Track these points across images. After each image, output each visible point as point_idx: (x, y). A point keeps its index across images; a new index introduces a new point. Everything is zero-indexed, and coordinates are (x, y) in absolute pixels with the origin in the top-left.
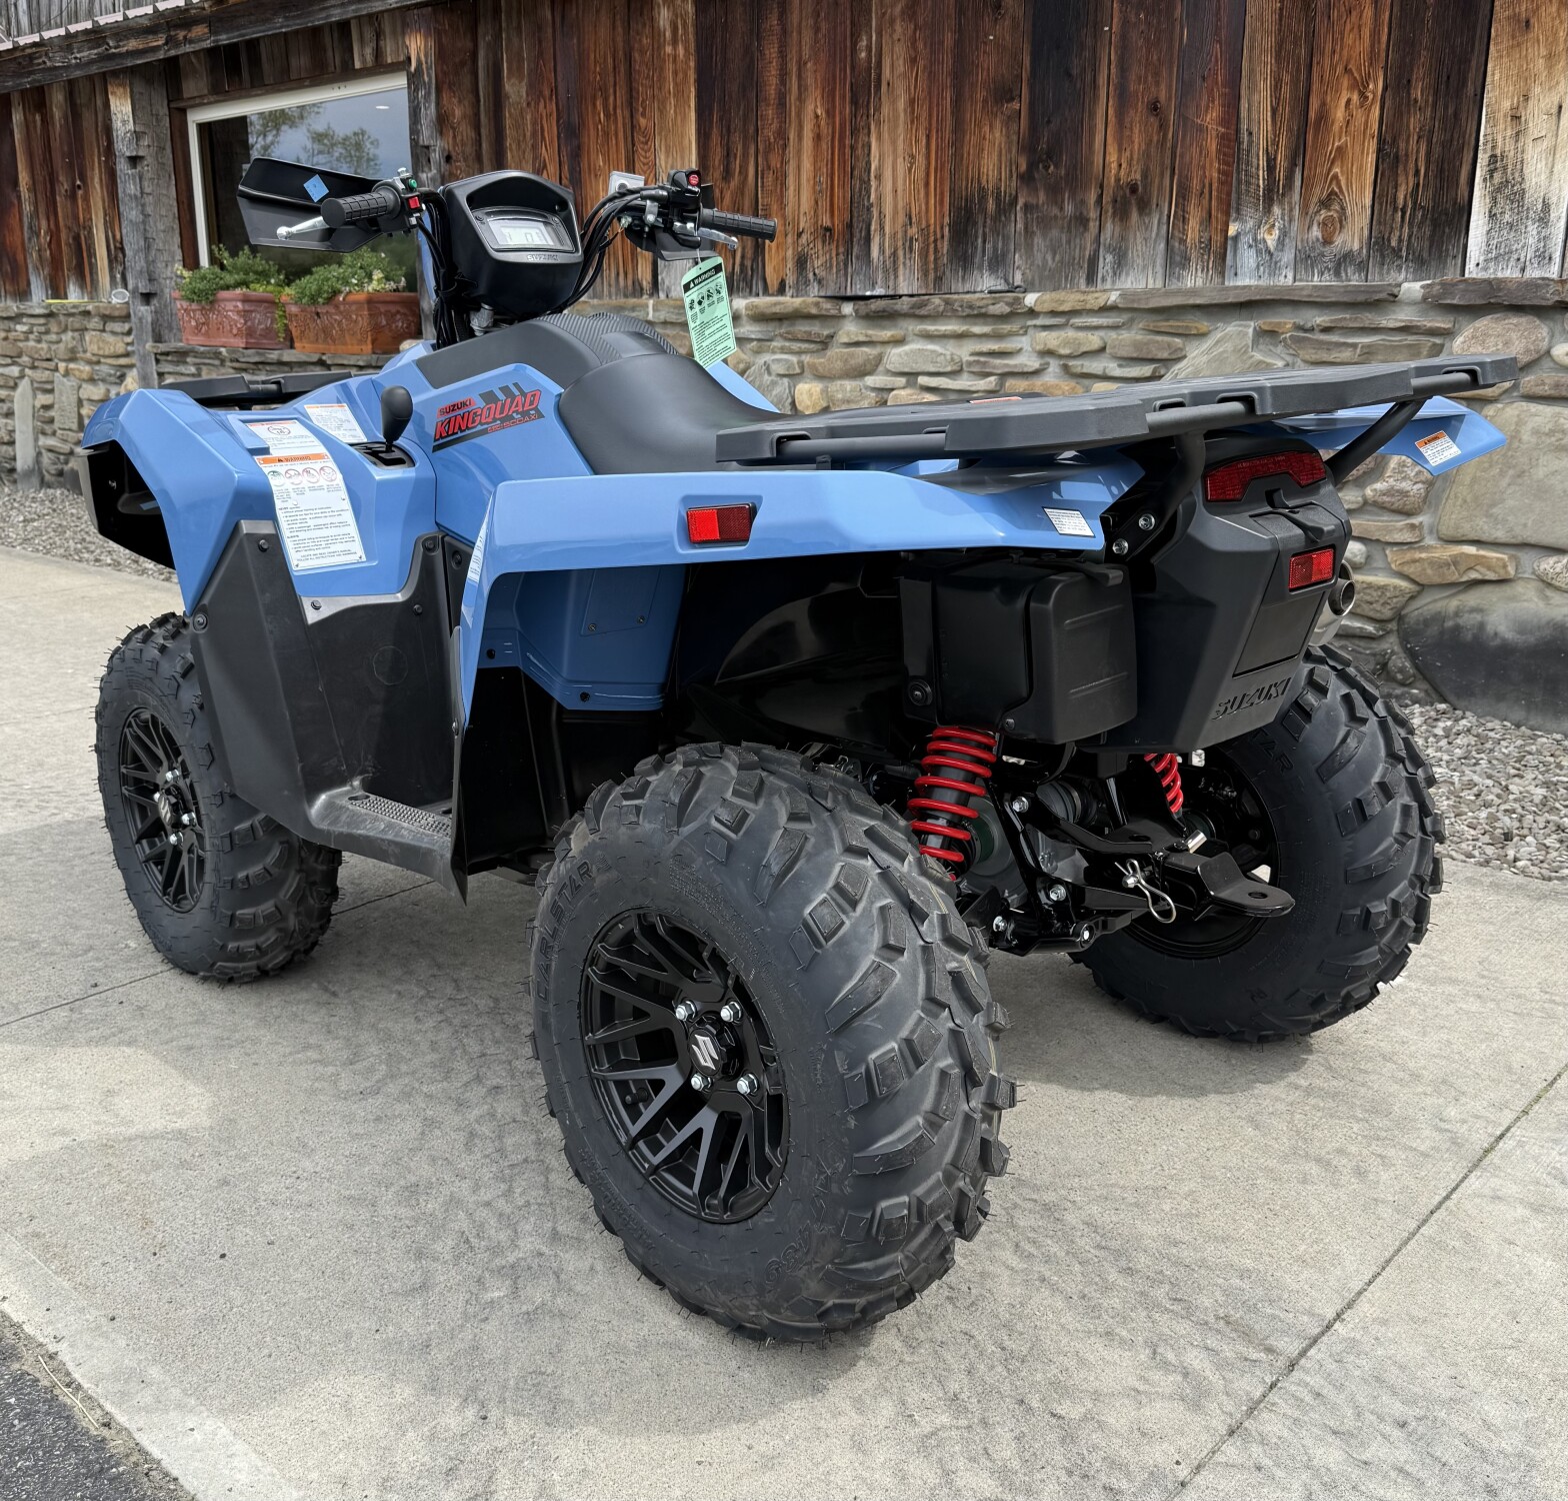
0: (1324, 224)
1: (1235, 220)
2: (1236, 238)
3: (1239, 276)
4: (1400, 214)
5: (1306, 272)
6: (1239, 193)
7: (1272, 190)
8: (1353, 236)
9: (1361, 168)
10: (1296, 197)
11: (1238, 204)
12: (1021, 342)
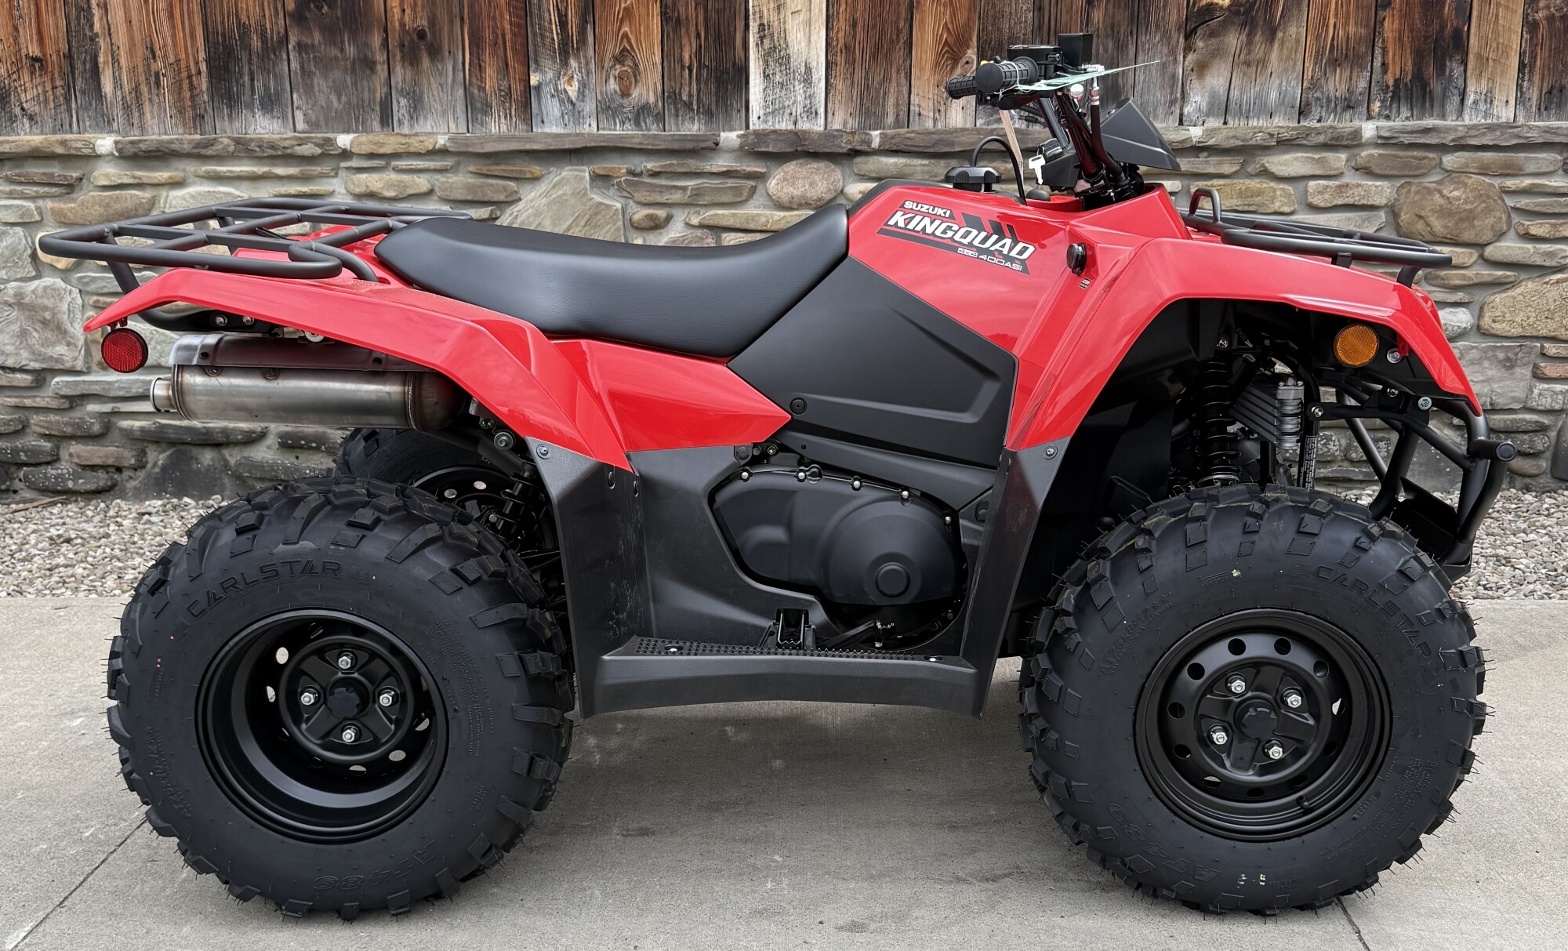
0: (620, 78)
1: (534, 72)
2: (538, 88)
3: (546, 124)
4: (687, 71)
5: (607, 119)
6: (535, 45)
7: (567, 44)
8: (648, 90)
9: (647, 28)
10: (591, 52)
11: (536, 55)
12: (330, 184)
